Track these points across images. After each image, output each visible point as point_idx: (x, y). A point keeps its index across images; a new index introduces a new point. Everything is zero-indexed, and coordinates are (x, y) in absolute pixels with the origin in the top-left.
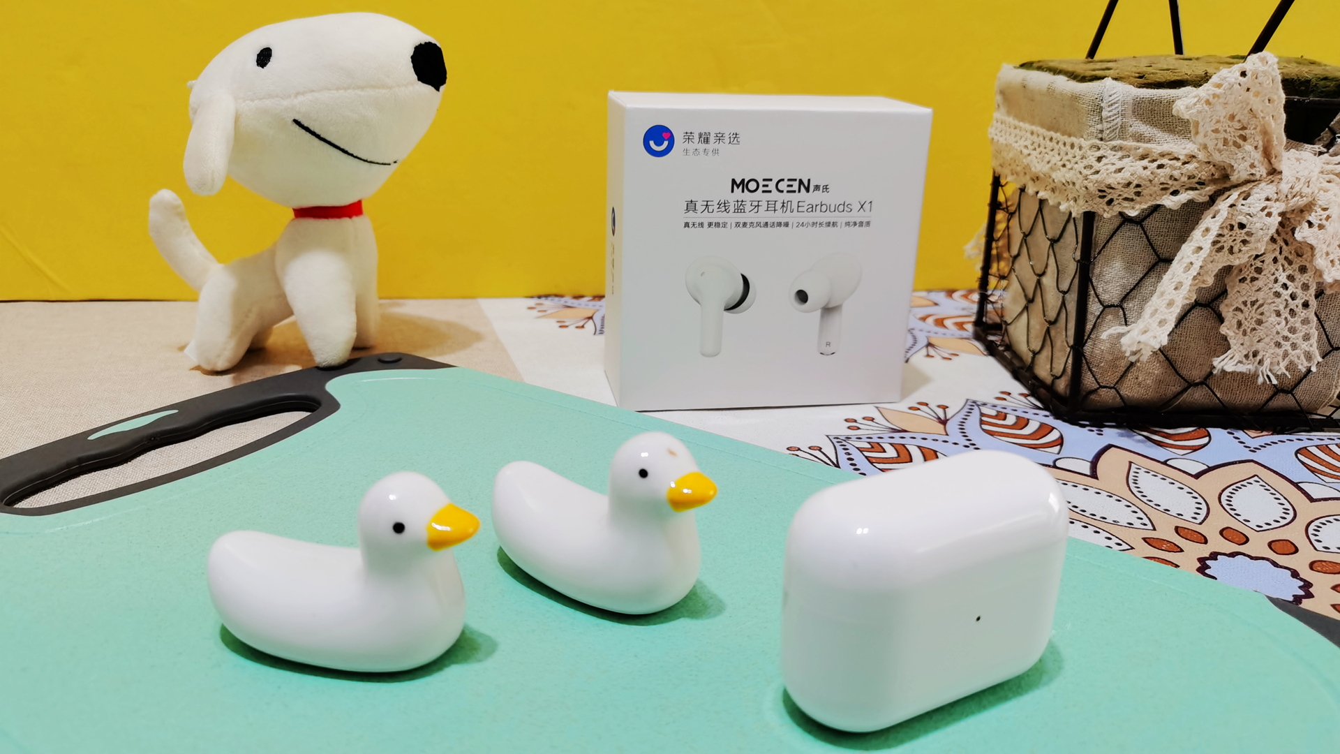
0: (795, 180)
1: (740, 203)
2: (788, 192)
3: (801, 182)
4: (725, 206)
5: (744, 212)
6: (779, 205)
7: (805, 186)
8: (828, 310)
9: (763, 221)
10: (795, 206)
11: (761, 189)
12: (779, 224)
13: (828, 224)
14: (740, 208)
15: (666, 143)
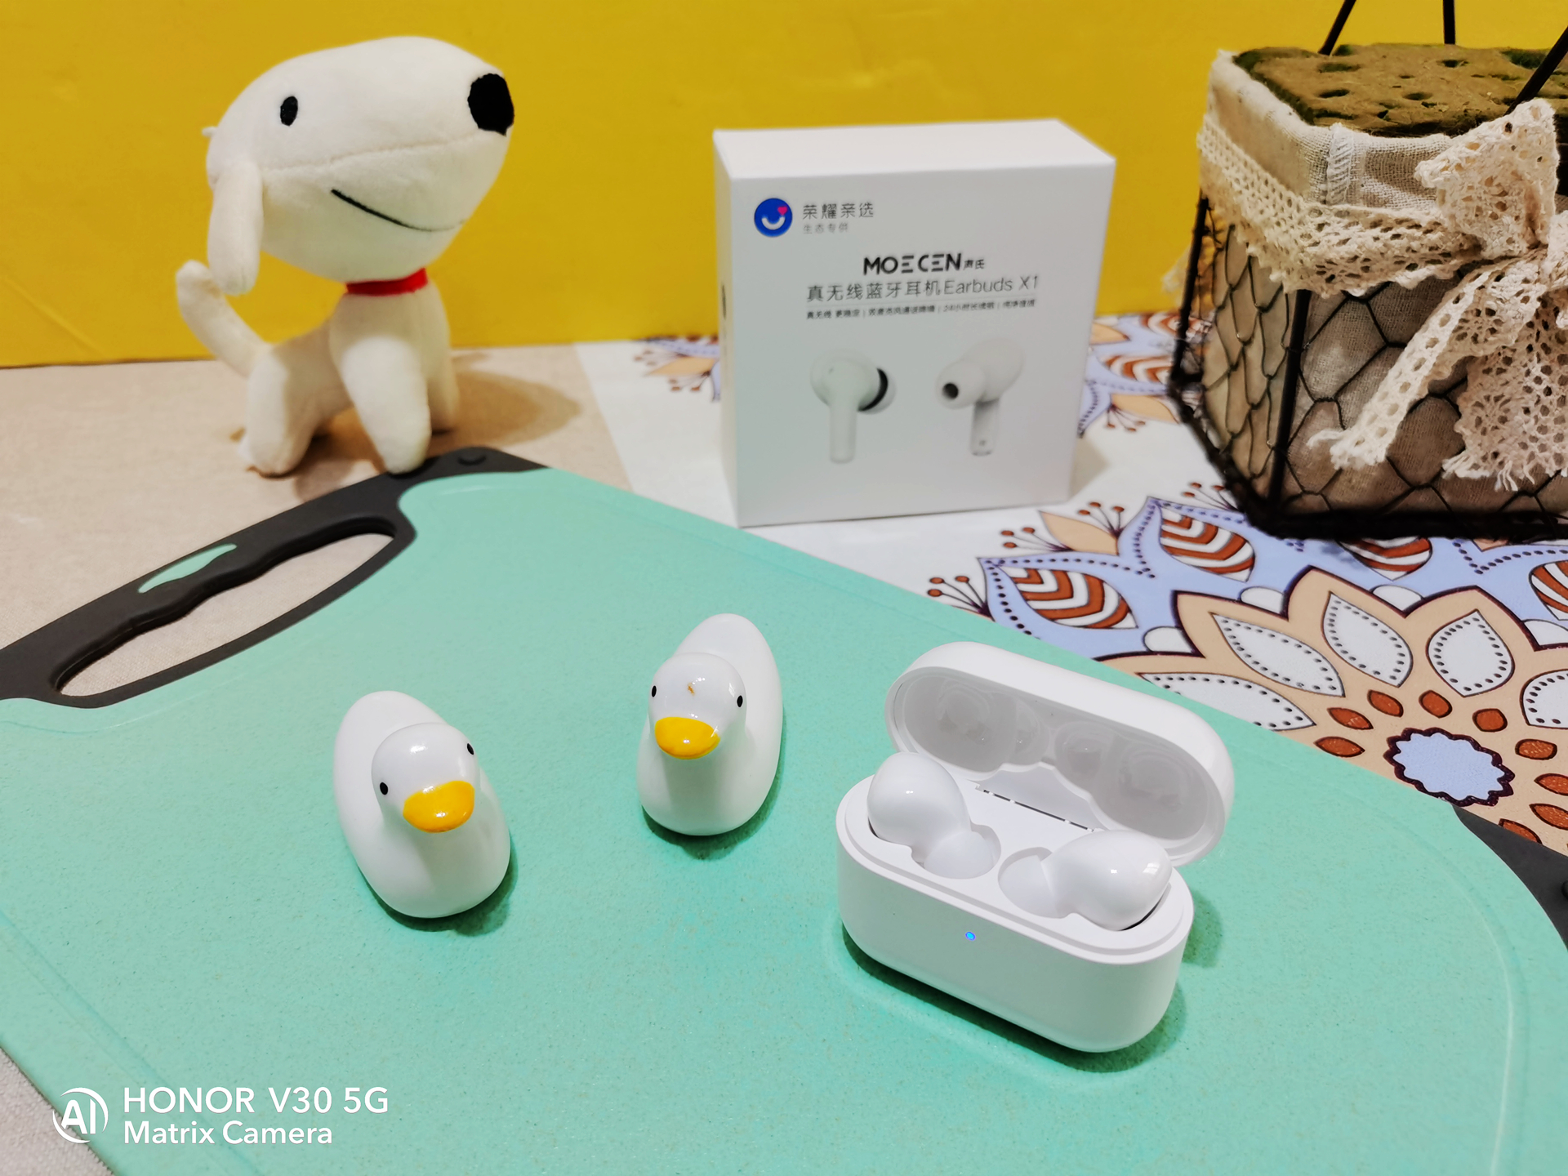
0: (942, 256)
1: (874, 287)
2: (934, 270)
3: (950, 258)
4: (856, 291)
5: (880, 296)
6: (922, 287)
7: (954, 261)
8: (983, 405)
9: (903, 306)
10: (942, 286)
11: (900, 268)
12: (923, 309)
13: (983, 305)
14: (875, 290)
15: (782, 220)
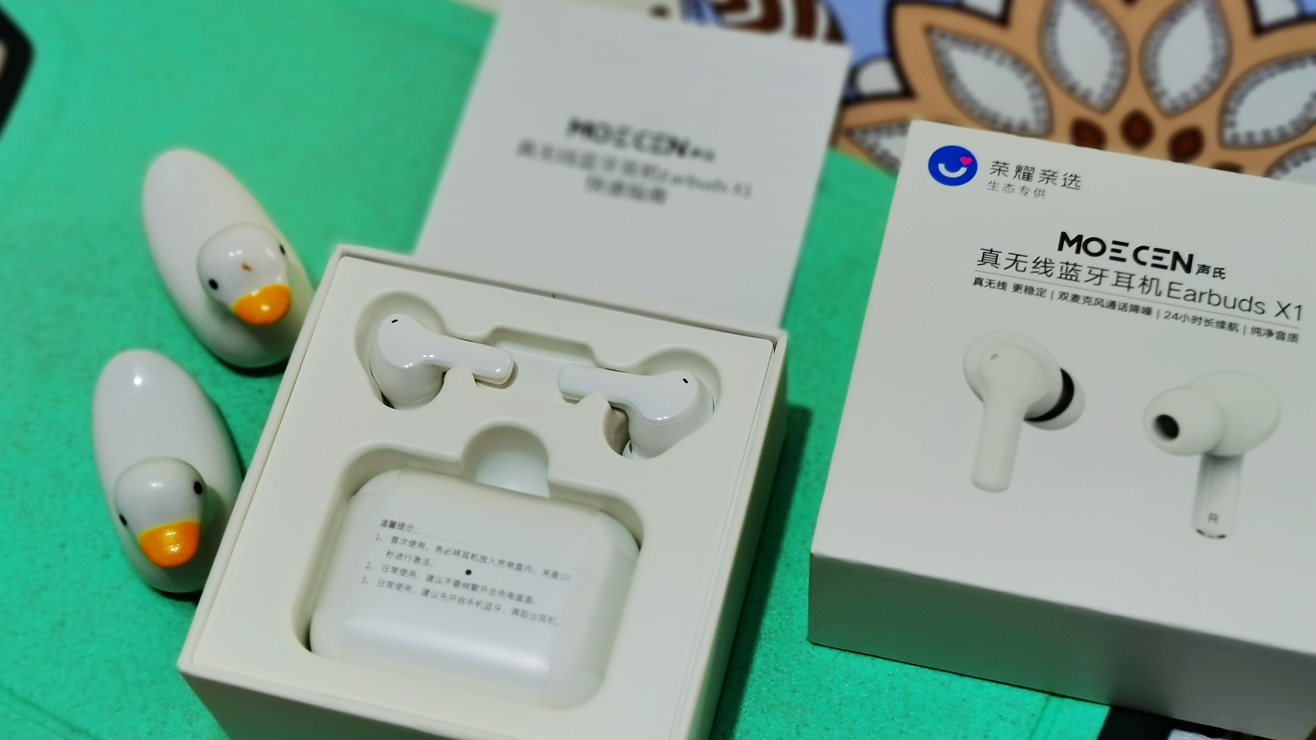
0: (1168, 252)
1: (1070, 267)
2: (1154, 265)
3: (1177, 256)
4: (1045, 267)
5: (1076, 280)
6: (1136, 282)
7: (1183, 262)
8: (1215, 460)
9: (1107, 298)
10: (1164, 287)
11: (1108, 253)
12: (1135, 309)
13: (1222, 325)
14: (1070, 273)
15: (963, 171)
